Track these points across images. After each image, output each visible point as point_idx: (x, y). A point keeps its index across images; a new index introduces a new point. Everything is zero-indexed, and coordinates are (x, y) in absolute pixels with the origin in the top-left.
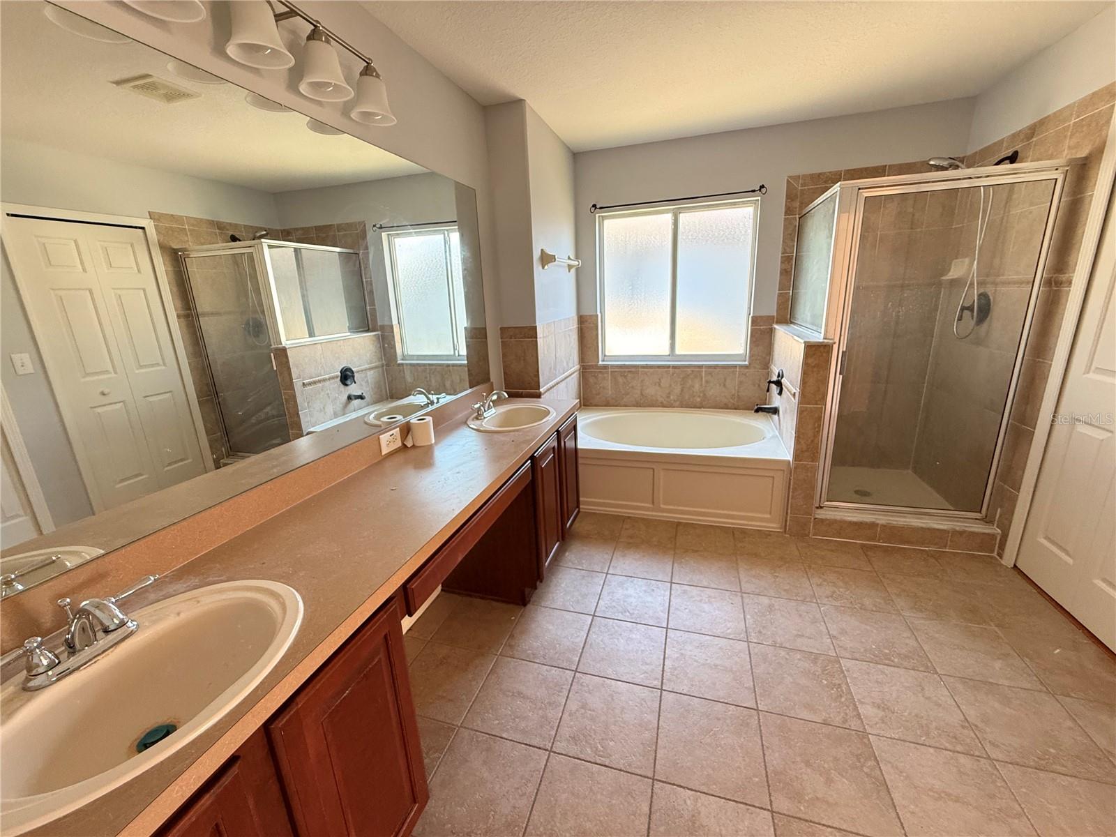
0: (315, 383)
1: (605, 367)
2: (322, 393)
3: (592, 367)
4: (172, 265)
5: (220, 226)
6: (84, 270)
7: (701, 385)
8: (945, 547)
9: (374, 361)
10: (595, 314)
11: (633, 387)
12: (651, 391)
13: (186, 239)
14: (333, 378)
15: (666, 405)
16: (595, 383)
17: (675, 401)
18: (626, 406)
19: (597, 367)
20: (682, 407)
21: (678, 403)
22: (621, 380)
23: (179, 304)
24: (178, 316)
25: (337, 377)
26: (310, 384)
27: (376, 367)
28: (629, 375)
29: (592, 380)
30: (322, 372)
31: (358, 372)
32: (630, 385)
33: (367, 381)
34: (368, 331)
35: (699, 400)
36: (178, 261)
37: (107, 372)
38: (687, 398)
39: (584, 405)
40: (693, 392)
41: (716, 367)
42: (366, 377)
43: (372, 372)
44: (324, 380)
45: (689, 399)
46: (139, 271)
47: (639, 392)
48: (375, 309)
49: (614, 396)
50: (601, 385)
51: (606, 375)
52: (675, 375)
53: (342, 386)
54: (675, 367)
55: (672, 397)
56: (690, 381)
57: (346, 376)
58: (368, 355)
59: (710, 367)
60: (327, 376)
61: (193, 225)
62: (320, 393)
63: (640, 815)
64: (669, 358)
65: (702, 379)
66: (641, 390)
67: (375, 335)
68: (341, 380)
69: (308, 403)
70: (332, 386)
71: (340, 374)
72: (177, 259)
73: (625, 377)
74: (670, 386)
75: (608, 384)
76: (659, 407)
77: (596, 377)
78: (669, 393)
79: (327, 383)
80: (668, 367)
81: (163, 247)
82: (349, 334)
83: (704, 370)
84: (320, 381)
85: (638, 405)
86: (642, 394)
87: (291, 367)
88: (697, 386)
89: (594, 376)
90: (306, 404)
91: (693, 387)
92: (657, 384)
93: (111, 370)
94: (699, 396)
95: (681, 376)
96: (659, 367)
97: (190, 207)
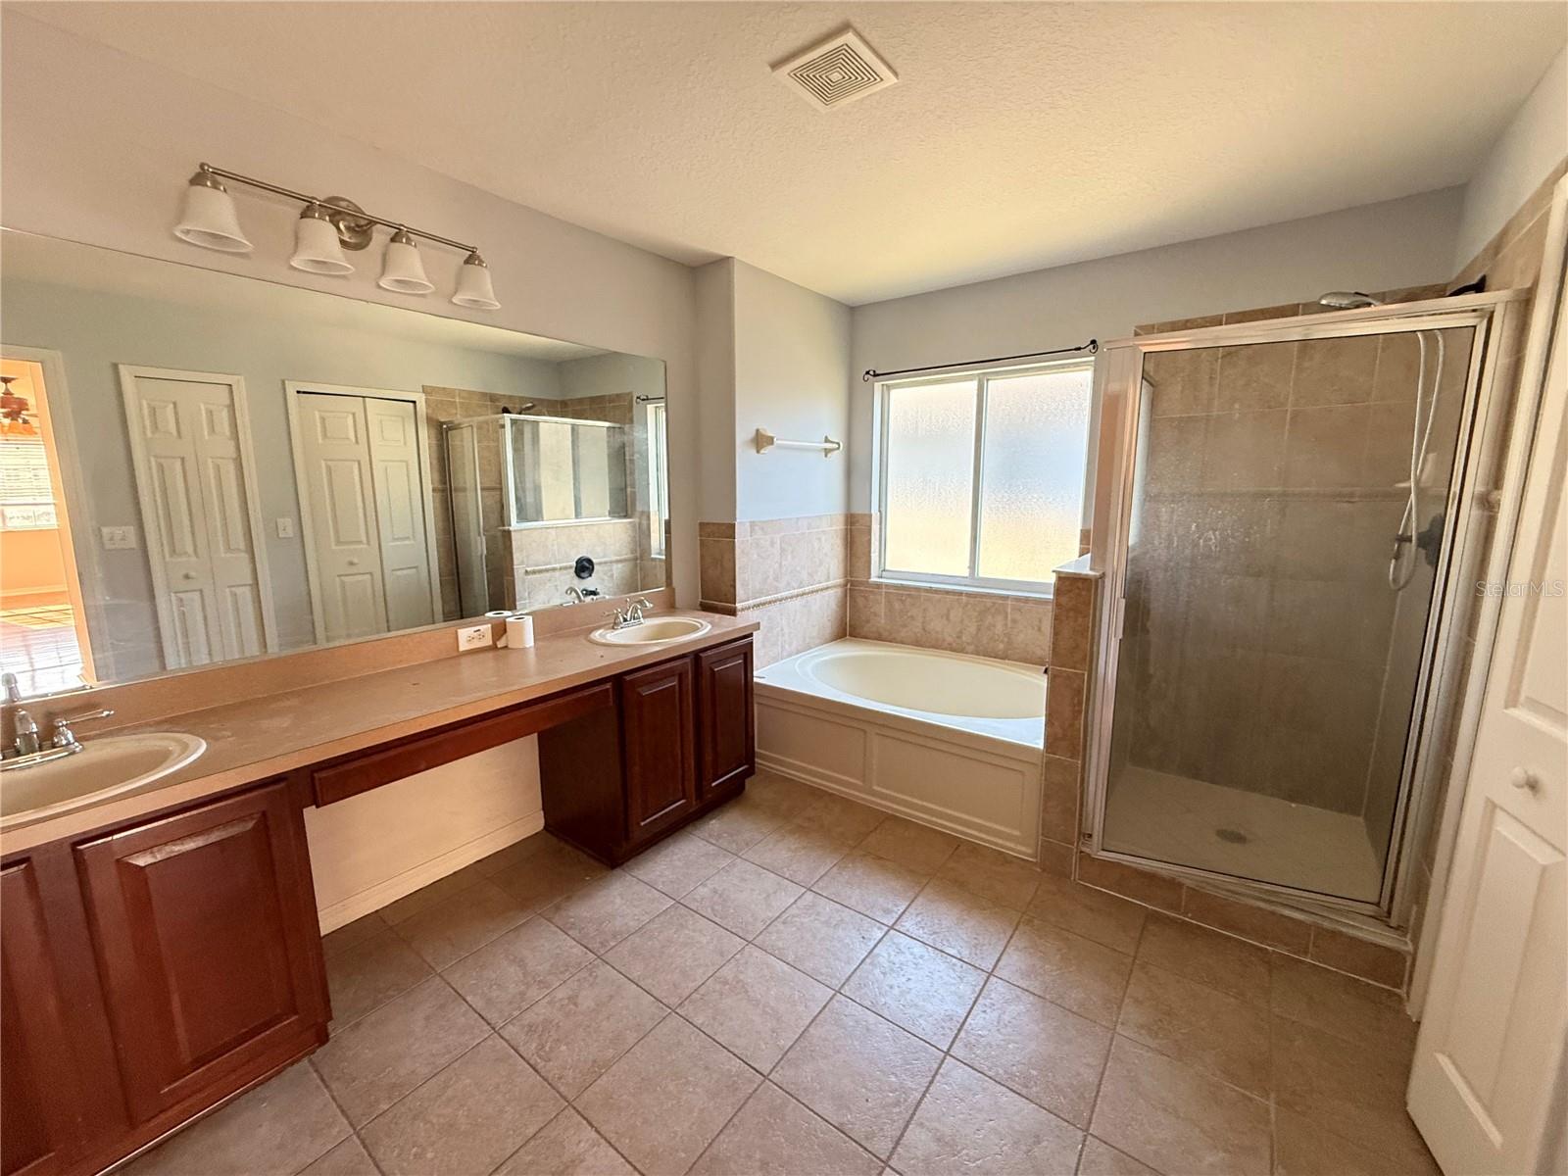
0: (540, 571)
1: (878, 586)
2: (548, 584)
3: (861, 583)
4: (437, 437)
5: (493, 398)
6: (357, 442)
7: (1006, 625)
8: (1306, 953)
9: (624, 552)
10: (867, 512)
11: (912, 617)
12: (936, 625)
13: (455, 411)
14: (566, 568)
15: (956, 648)
16: (865, 607)
17: (968, 644)
18: (902, 643)
19: (867, 584)
20: (978, 654)
21: (972, 647)
22: (897, 605)
23: (437, 476)
24: (434, 490)
25: (571, 567)
26: (534, 572)
27: (625, 560)
28: (909, 600)
29: (861, 601)
30: (553, 561)
31: (600, 564)
32: (909, 614)
33: (612, 576)
34: (626, 517)
35: (1001, 646)
36: (442, 434)
37: (361, 542)
38: (985, 642)
39: (851, 635)
40: (994, 634)
41: (1027, 600)
42: (611, 570)
43: (620, 565)
44: (554, 569)
45: (988, 643)
46: (405, 443)
47: (919, 625)
48: (634, 493)
49: (888, 627)
50: (872, 610)
51: (879, 597)
52: (969, 606)
53: (576, 578)
54: (969, 595)
55: (964, 638)
56: (990, 617)
57: (584, 567)
58: (618, 545)
59: (1018, 599)
60: (557, 566)
61: (463, 398)
62: (545, 583)
63: (520, 1134)
64: (967, 582)
65: (1006, 617)
66: (923, 623)
67: (630, 523)
68: (576, 572)
69: (529, 593)
70: (562, 578)
71: (575, 564)
72: (443, 432)
73: (902, 601)
74: (962, 621)
75: (881, 608)
76: (946, 649)
77: (866, 598)
78: (961, 632)
79: (557, 573)
80: (960, 593)
81: (430, 420)
82: (608, 518)
83: (1010, 603)
84: (547, 570)
85: (918, 643)
86: (924, 629)
87: (514, 551)
88: (999, 628)
89: (864, 596)
90: (527, 594)
91: (994, 626)
92: (945, 618)
93: (364, 539)
94: (1002, 642)
95: (978, 609)
96: (947, 592)
97: (463, 379)
